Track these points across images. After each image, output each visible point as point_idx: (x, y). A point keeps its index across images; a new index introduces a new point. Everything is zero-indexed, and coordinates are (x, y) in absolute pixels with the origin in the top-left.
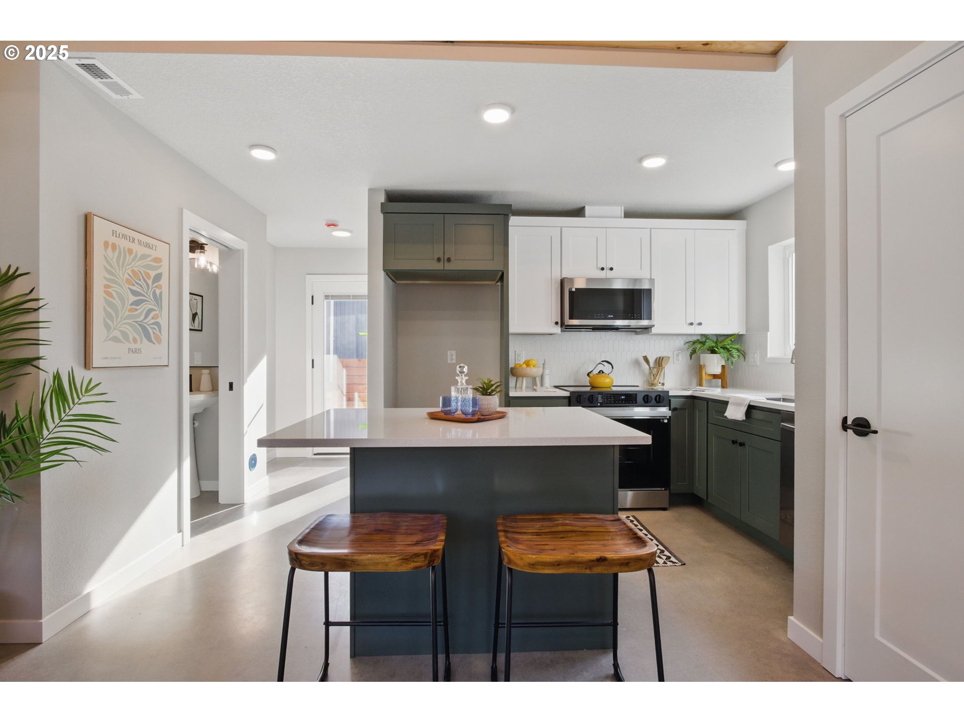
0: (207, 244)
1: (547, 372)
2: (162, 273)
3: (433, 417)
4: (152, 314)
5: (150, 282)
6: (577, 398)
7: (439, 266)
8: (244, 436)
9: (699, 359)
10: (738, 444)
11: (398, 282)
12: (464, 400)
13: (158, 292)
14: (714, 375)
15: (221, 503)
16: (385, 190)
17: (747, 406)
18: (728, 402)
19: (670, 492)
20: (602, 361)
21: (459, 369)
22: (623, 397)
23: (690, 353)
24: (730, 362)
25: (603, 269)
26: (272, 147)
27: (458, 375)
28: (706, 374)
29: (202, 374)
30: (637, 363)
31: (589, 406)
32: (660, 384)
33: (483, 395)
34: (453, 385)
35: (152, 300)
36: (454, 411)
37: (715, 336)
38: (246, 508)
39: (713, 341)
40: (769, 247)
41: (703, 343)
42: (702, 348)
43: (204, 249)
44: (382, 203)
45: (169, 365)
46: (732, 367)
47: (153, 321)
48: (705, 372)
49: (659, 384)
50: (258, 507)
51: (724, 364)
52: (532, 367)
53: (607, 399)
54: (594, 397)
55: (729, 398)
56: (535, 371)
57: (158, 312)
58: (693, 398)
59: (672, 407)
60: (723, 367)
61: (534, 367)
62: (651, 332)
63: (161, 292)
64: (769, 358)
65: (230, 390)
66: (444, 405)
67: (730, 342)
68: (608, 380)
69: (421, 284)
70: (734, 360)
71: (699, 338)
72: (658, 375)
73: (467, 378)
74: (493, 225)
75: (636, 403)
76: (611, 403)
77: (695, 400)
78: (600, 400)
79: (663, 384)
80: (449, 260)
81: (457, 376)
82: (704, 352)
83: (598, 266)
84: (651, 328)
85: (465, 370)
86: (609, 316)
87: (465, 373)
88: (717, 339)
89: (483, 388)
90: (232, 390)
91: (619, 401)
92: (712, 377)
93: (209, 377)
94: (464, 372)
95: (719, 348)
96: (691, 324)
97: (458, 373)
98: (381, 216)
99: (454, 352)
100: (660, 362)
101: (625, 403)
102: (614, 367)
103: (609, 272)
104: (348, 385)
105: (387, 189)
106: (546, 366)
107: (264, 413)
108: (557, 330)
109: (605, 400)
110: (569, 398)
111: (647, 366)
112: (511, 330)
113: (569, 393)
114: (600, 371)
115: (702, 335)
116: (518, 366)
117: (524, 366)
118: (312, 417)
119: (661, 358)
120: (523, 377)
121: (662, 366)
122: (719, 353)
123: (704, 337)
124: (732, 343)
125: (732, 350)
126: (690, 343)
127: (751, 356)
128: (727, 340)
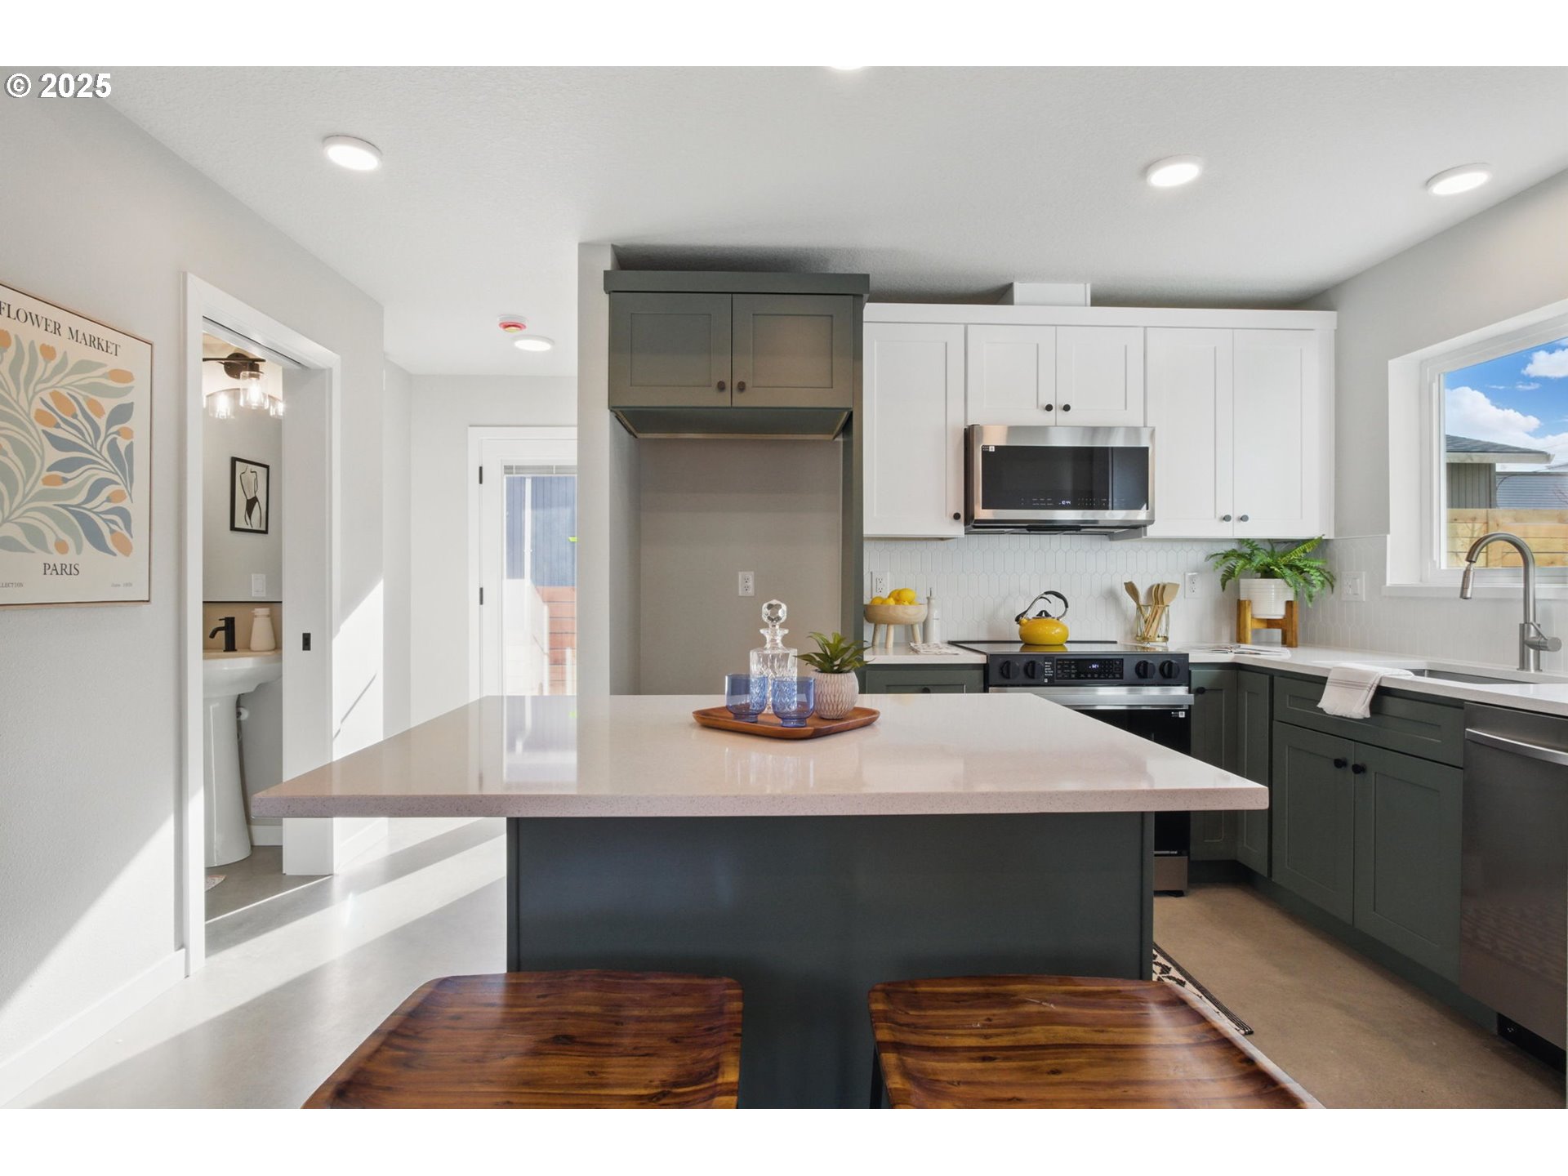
0: (263, 361)
1: (935, 613)
2: (132, 403)
3: (709, 721)
4: (108, 491)
5: (102, 423)
6: (1001, 669)
7: (723, 400)
8: (332, 740)
9: (1237, 586)
10: (1350, 768)
11: (640, 436)
12: (779, 685)
13: (122, 444)
14: (1268, 620)
15: (288, 874)
16: (614, 247)
17: (1374, 689)
18: (1326, 678)
19: (1189, 858)
20: (1046, 593)
21: (769, 612)
22: (1094, 666)
23: (1220, 577)
24: (1304, 596)
25: (1049, 408)
26: (372, 140)
27: (766, 626)
28: (1252, 618)
29: (256, 616)
30: (1111, 596)
31: (1025, 683)
32: (1160, 639)
33: (823, 671)
34: (753, 647)
35: (106, 461)
36: (757, 708)
37: (1267, 544)
38: (337, 885)
39: (1267, 553)
40: (1390, 362)
41: (1249, 558)
42: (1248, 566)
43: (258, 371)
44: (606, 273)
45: (152, 600)
46: (1310, 605)
47: (108, 506)
48: (1252, 615)
49: (1157, 639)
50: (361, 883)
51: (1291, 599)
52: (906, 603)
53: (1063, 669)
54: (1036, 665)
55: (1328, 670)
56: (912, 612)
57: (122, 487)
58: (1234, 667)
59: (1194, 685)
60: (1289, 604)
61: (910, 603)
62: (1145, 534)
63: (131, 444)
64: (1389, 587)
65: (304, 649)
66: (734, 691)
67: (1302, 555)
68: (1057, 631)
69: (688, 439)
70: (1314, 590)
71: (1235, 546)
72: (1156, 621)
73: (786, 631)
74: (831, 316)
75: (1121, 678)
76: (1070, 678)
77: (1240, 672)
78: (1049, 672)
79: (1166, 639)
80: (742, 387)
81: (762, 628)
82: (1248, 576)
83: (1040, 404)
84: (1145, 526)
85: (782, 612)
86: (1063, 502)
87: (782, 621)
88: (1273, 550)
89: (824, 656)
90: (309, 649)
91: (1086, 674)
92: (1264, 625)
93: (269, 623)
94: (778, 619)
95: (1281, 567)
96: (1227, 518)
97: (766, 619)
98: (604, 299)
99: (750, 575)
100: (1158, 594)
101: (1100, 678)
102: (1069, 604)
103: (1062, 415)
104: (552, 634)
105: (615, 244)
106: (933, 601)
107: (378, 690)
108: (958, 529)
109: (1059, 672)
110: (985, 668)
111: (1134, 604)
112: (868, 531)
113: (985, 656)
114: (1041, 612)
115: (1241, 541)
116: (878, 602)
117: (892, 602)
118: (480, 701)
119: (1161, 587)
120: (888, 625)
121: (1163, 603)
122: (1283, 578)
123: (1249, 546)
124: (1308, 556)
125: (1309, 572)
126: (1218, 556)
127: (1345, 583)
128: (1296, 550)
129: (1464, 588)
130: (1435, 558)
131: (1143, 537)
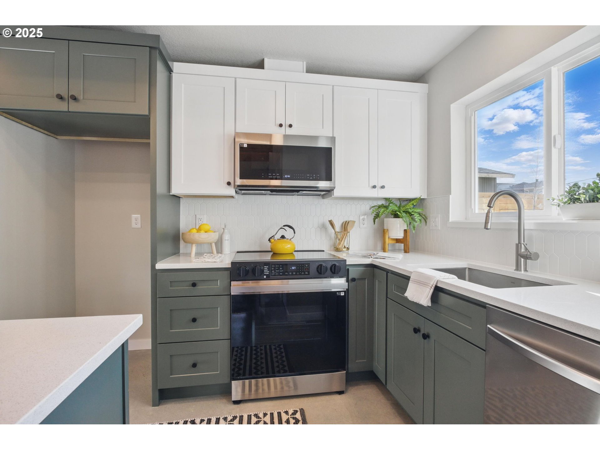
1: (226, 237)
7: (62, 107)
9: (382, 223)
10: (421, 335)
11: (58, 137)
14: (396, 239)
17: (433, 288)
18: (410, 278)
19: (347, 373)
20: (284, 226)
22: (293, 268)
23: (373, 218)
24: (412, 227)
25: (281, 125)
28: (389, 238)
30: (323, 227)
32: (345, 249)
39: (396, 205)
40: (452, 104)
41: (386, 207)
42: (386, 212)
46: (414, 232)
48: (388, 236)
49: (343, 249)
51: (406, 229)
53: (275, 270)
55: (411, 272)
58: (372, 266)
59: (350, 278)
60: (405, 231)
62: (333, 195)
64: (451, 222)
67: (412, 206)
68: (289, 246)
70: (416, 224)
71: (383, 202)
72: (344, 240)
74: (135, 59)
75: (309, 274)
76: (279, 275)
77: (374, 268)
78: (266, 272)
79: (348, 249)
80: (73, 98)
82: (387, 217)
83: (276, 123)
84: (333, 190)
86: (286, 176)
88: (400, 204)
92: (394, 242)
95: (402, 212)
96: (374, 187)
99: (139, 217)
100: (345, 226)
101: (296, 274)
102: (296, 232)
103: (288, 128)
106: (226, 230)
108: (231, 191)
110: (231, 270)
111: (333, 231)
114: (282, 236)
115: (386, 199)
116: (191, 231)
117: (194, 231)
119: (347, 222)
120: (192, 244)
121: (347, 230)
122: (402, 218)
123: (388, 201)
124: (414, 206)
125: (414, 214)
126: (376, 207)
127: (432, 220)
128: (409, 204)
129: (486, 223)
130: (473, 207)
131: (333, 196)
